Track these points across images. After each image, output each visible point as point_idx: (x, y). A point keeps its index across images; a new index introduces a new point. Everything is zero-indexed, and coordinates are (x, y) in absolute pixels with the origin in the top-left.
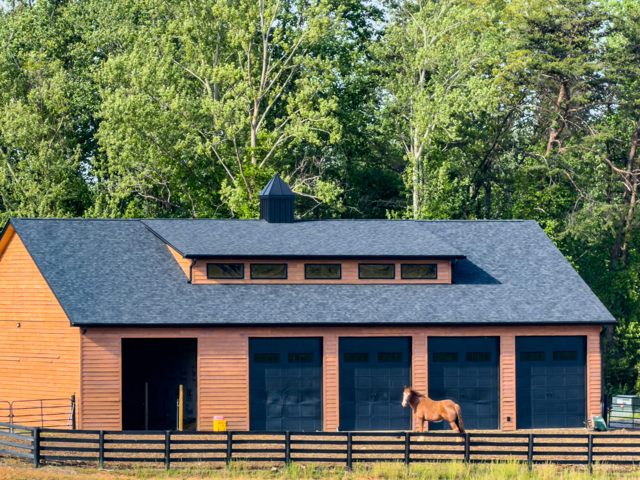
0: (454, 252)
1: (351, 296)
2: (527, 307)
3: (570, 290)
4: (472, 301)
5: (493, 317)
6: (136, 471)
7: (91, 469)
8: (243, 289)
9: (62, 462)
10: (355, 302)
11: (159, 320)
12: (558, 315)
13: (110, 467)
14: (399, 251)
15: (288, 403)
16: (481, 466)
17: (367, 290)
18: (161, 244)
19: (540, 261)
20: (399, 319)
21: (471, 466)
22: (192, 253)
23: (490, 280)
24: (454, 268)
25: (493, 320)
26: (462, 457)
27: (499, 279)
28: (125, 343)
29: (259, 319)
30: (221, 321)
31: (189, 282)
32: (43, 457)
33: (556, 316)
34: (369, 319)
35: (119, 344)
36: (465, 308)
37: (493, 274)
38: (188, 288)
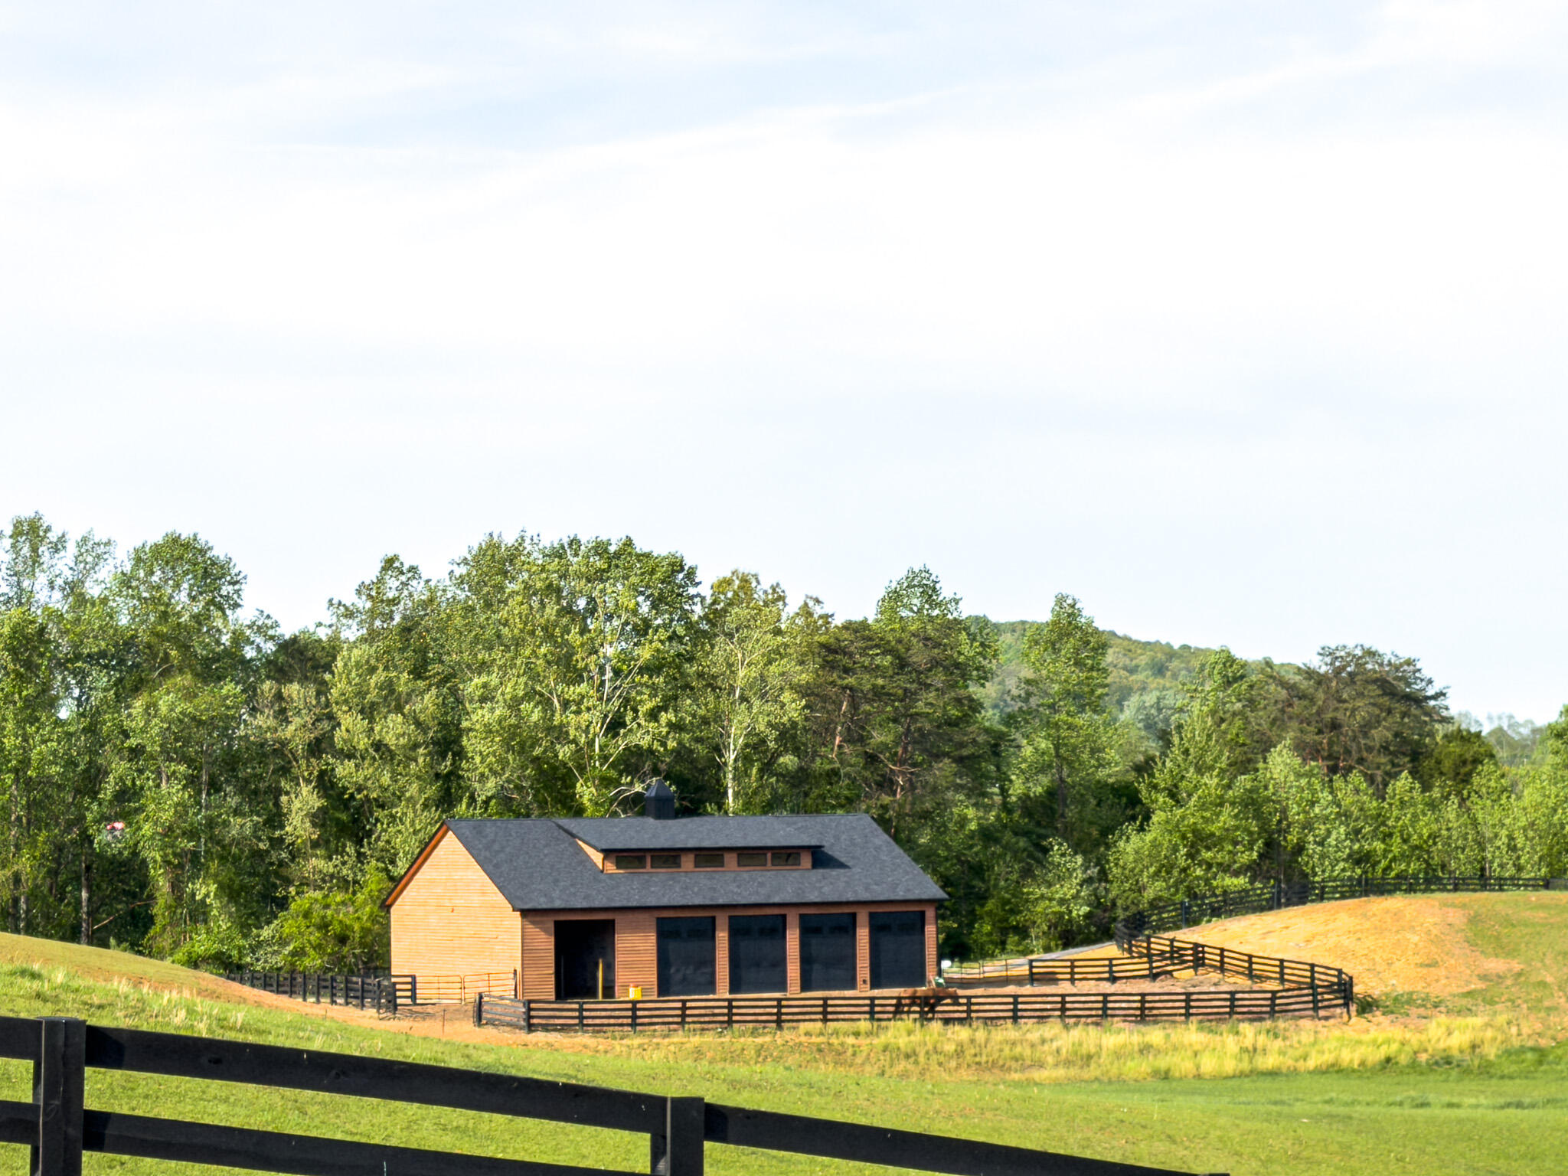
0: (814, 842)
1: (735, 881)
2: (875, 887)
3: (907, 873)
4: (831, 883)
5: (850, 896)
6: (609, 1034)
7: (572, 1034)
8: (646, 877)
9: (546, 1028)
10: (739, 887)
11: (585, 905)
12: (901, 893)
13: (587, 1032)
14: (770, 843)
15: (688, 972)
16: (883, 1024)
17: (746, 876)
18: (572, 840)
19: (878, 848)
20: (776, 900)
21: (876, 1024)
22: (604, 847)
23: (842, 865)
24: (814, 855)
25: (851, 899)
26: (868, 1016)
27: (849, 864)
28: (557, 924)
29: (665, 902)
30: (635, 904)
31: (602, 871)
32: (533, 1025)
33: (900, 895)
34: (753, 900)
35: (551, 926)
36: (826, 889)
37: (843, 860)
38: (602, 877)
